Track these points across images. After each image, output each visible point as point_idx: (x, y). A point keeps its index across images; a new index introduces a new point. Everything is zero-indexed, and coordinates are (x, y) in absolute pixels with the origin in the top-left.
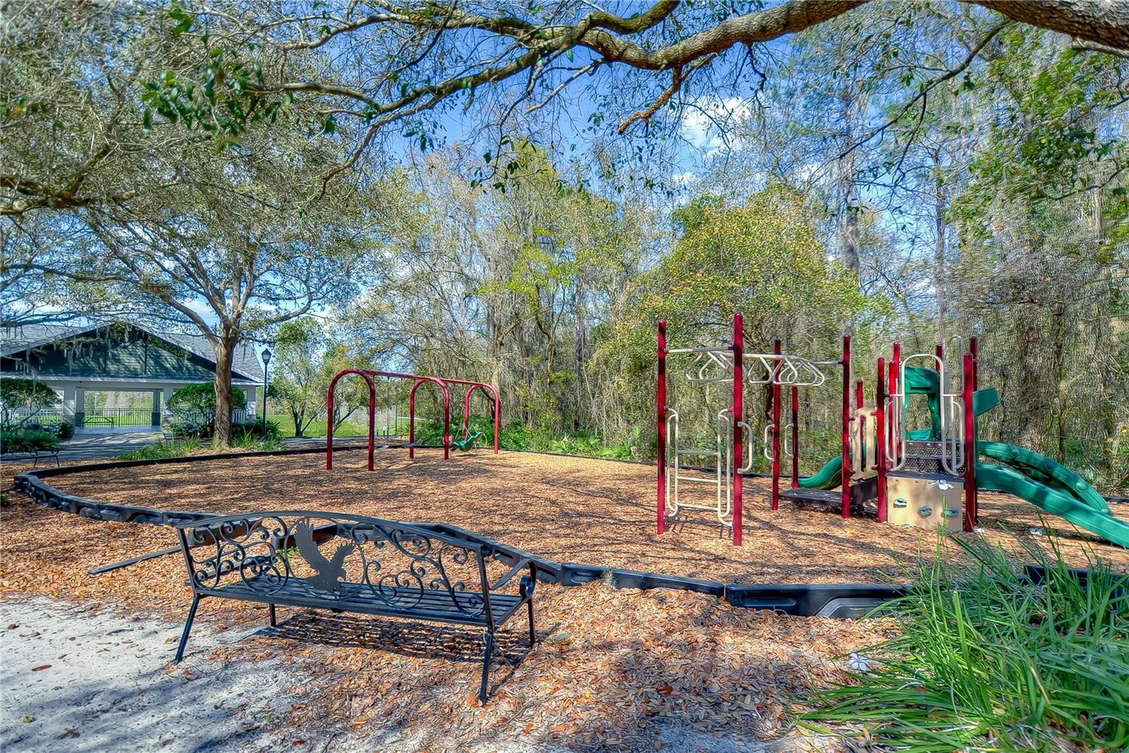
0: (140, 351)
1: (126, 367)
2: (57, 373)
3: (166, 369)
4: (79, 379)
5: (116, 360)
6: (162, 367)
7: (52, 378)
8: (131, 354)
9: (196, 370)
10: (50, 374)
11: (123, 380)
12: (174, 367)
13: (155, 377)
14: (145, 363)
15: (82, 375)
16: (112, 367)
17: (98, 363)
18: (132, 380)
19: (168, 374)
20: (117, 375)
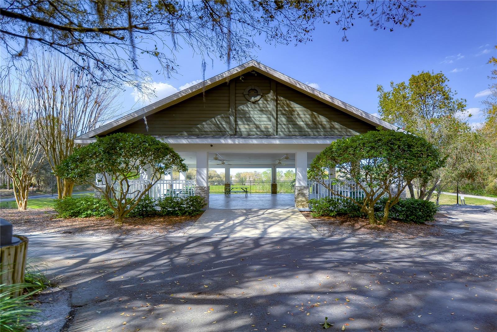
0: (271, 106)
1: (257, 127)
2: (191, 135)
3: (300, 128)
4: (209, 141)
5: (248, 120)
6: (295, 125)
7: (184, 141)
8: (261, 111)
9: (332, 128)
10: (182, 136)
11: (255, 142)
12: (307, 125)
13: (289, 136)
14: (277, 119)
15: (214, 137)
16: (243, 128)
17: (229, 123)
18: (265, 141)
19: (303, 134)
20: (249, 136)
